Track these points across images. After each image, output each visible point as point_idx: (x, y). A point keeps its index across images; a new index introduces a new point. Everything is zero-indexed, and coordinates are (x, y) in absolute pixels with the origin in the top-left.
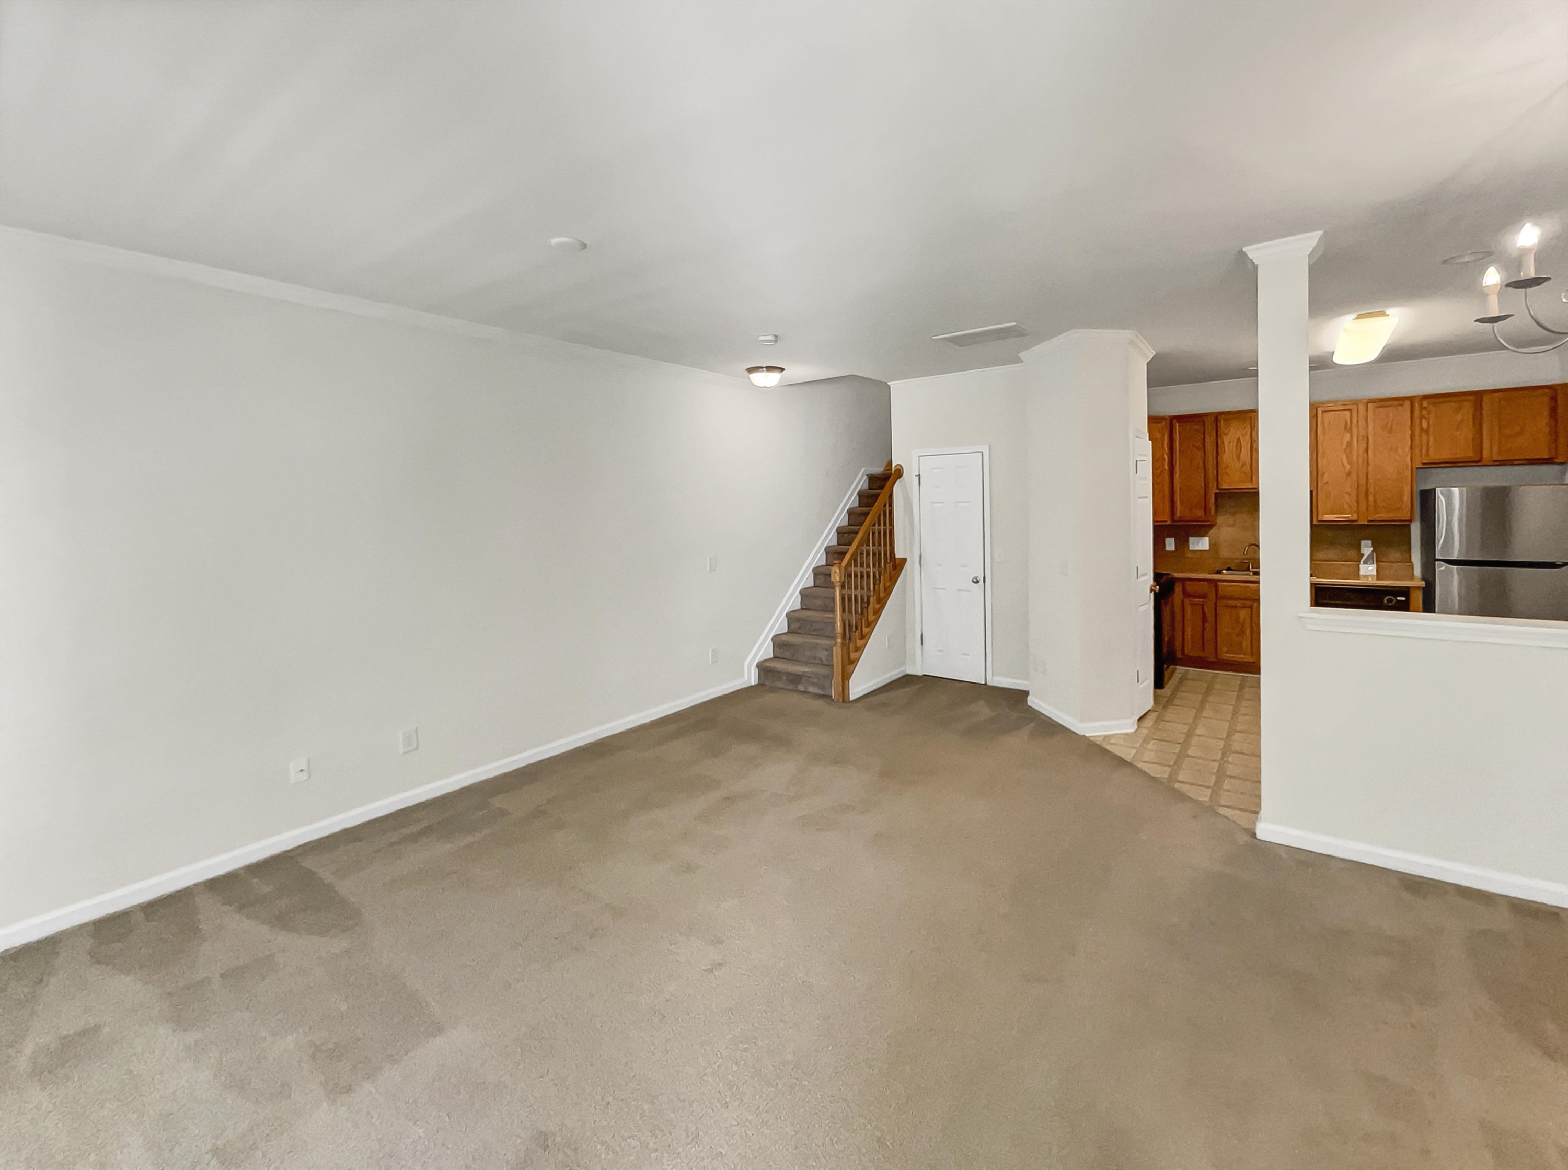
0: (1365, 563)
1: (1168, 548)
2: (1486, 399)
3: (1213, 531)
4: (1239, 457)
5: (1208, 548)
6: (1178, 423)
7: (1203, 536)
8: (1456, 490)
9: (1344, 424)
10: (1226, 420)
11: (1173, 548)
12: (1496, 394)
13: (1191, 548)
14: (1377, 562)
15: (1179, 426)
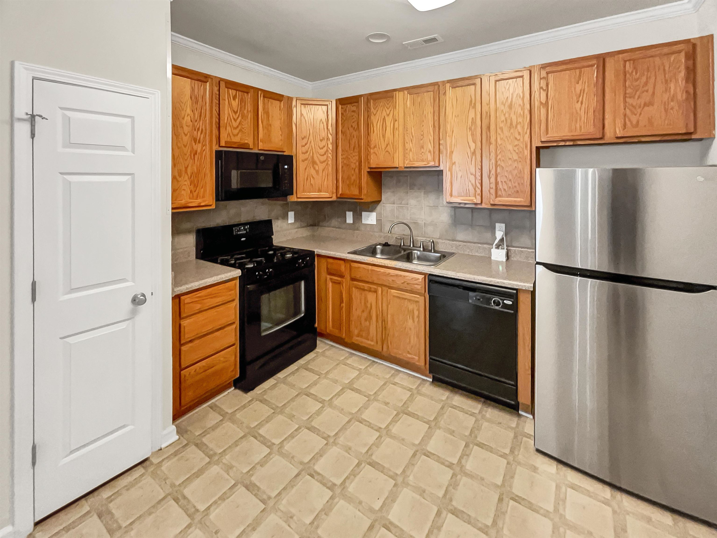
0: (498, 247)
1: (348, 222)
2: (610, 64)
3: (379, 208)
4: (384, 136)
5: (375, 224)
6: (341, 105)
7: (372, 211)
8: (591, 170)
9: (470, 99)
10: (374, 100)
11: (351, 222)
12: (621, 56)
13: (363, 222)
14: (507, 246)
15: (342, 108)
